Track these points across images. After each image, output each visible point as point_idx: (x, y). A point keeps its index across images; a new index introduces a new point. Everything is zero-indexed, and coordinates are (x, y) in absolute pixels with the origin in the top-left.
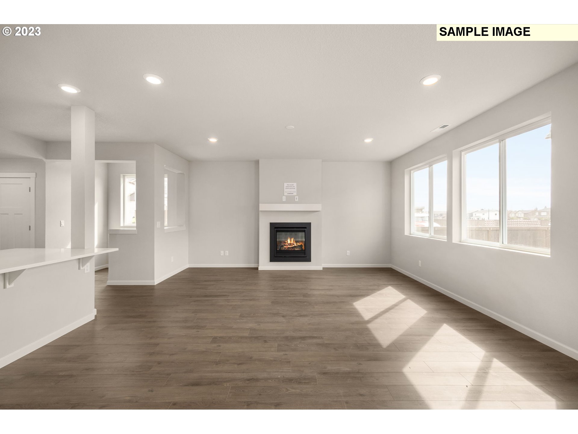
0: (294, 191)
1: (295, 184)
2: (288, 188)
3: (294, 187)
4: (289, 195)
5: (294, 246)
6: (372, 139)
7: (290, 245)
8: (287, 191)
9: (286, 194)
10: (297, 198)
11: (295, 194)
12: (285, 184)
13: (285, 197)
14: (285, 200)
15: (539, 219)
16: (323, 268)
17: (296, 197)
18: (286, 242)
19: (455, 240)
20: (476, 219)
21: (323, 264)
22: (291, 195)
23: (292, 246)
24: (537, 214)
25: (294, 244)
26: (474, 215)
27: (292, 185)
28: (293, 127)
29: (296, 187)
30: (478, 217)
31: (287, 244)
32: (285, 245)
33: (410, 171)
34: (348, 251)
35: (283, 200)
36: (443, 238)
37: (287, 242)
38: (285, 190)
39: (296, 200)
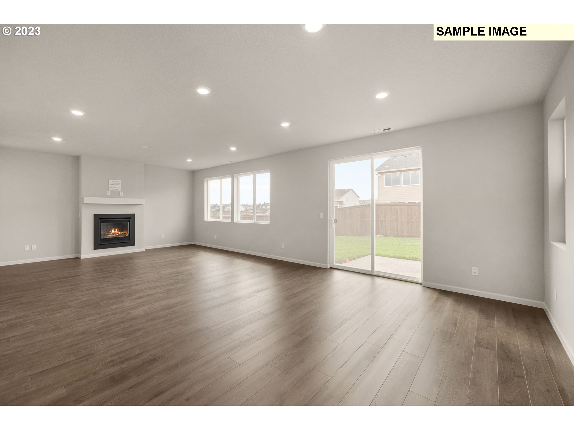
0: (119, 187)
1: (120, 182)
2: (113, 184)
3: (119, 183)
4: (114, 190)
5: (118, 234)
6: (192, 160)
7: (114, 234)
8: (111, 187)
9: (110, 189)
10: (122, 193)
11: (120, 190)
12: (110, 181)
13: (110, 192)
14: (110, 194)
15: (262, 211)
16: (145, 250)
17: (120, 192)
18: (110, 232)
19: (235, 221)
20: (227, 211)
21: (145, 247)
22: (116, 190)
23: (116, 235)
24: (261, 207)
25: (118, 233)
26: (226, 208)
27: (117, 182)
28: (147, 147)
29: (120, 184)
30: (228, 209)
31: (111, 233)
32: (110, 235)
33: (208, 180)
34: (163, 235)
35: (108, 195)
36: (230, 221)
37: (112, 232)
38: (110, 186)
39: (120, 195)
